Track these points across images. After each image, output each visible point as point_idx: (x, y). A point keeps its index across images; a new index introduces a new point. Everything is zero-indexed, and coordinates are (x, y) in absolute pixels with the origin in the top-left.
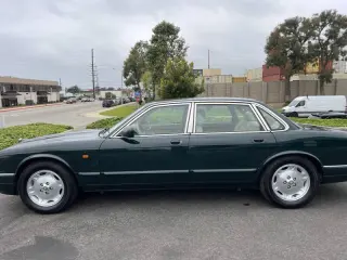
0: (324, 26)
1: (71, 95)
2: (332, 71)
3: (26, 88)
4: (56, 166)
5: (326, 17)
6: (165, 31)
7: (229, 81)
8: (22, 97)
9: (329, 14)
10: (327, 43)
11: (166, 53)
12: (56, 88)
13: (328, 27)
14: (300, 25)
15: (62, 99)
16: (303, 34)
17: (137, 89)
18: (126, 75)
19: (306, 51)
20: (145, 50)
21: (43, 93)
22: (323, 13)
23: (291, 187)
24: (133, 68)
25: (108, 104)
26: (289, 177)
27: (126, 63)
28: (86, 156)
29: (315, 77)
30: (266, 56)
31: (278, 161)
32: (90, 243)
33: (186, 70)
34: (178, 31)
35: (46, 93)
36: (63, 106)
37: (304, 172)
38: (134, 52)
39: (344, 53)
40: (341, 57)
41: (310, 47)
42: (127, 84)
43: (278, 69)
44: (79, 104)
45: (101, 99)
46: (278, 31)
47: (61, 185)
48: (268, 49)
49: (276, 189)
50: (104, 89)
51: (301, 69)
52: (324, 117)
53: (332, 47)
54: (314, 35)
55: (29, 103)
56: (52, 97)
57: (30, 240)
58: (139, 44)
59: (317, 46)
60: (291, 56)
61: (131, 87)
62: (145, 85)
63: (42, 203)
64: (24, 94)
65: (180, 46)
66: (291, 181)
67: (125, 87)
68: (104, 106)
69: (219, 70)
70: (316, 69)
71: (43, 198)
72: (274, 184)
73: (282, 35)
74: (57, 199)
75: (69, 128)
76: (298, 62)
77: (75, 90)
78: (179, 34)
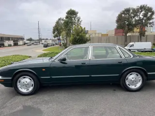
0: (141, 11)
1: (29, 42)
2: (145, 31)
3: (8, 39)
4: (30, 74)
5: (142, 8)
6: (72, 13)
7: (100, 36)
8: (6, 43)
9: (144, 6)
10: (143, 19)
11: (72, 23)
12: (22, 39)
13: (143, 12)
14: (131, 11)
15: (25, 44)
16: (132, 15)
17: (59, 39)
18: (54, 33)
19: (134, 23)
20: (63, 22)
21: (16, 41)
22: (141, 6)
23: (134, 82)
24: (57, 30)
25: (46, 46)
26: (133, 78)
27: (54, 28)
28: (44, 70)
29: (138, 34)
30: (116, 25)
31: (128, 71)
32: (48, 108)
33: (82, 30)
34: (77, 13)
35: (17, 41)
36: (25, 47)
37: (139, 76)
38: (57, 23)
39: (150, 23)
40: (149, 25)
41: (136, 20)
42: (55, 37)
43: (121, 30)
44: (33, 46)
45: (42, 44)
46: (122, 14)
47: (33, 83)
48: (118, 21)
49: (127, 83)
50: (43, 39)
51: (132, 30)
52: (142, 52)
53: (145, 21)
54: (137, 15)
55: (10, 46)
56: (20, 43)
57: (20, 107)
58: (60, 19)
59: (138, 20)
60: (127, 25)
61: (56, 38)
62: (63, 37)
63: (24, 91)
64: (7, 41)
65: (79, 20)
66: (134, 80)
67: (53, 38)
68: (44, 47)
69: (96, 31)
70: (138, 30)
71: (24, 89)
72: (126, 81)
73: (123, 15)
74: (31, 89)
75: (30, 57)
76: (130, 27)
77: (30, 40)
78: (78, 15)
